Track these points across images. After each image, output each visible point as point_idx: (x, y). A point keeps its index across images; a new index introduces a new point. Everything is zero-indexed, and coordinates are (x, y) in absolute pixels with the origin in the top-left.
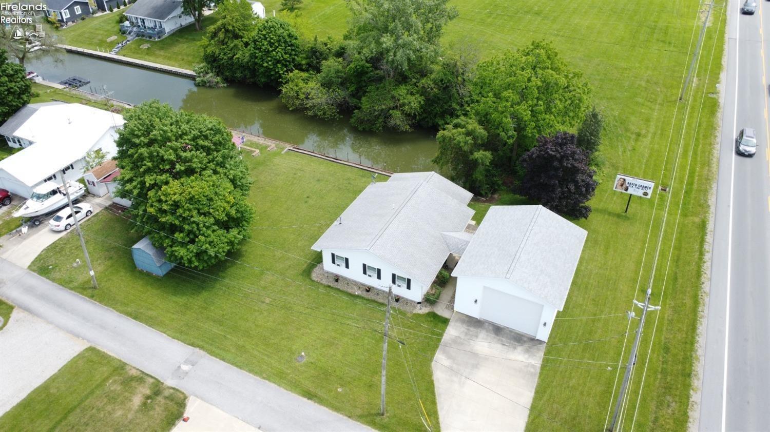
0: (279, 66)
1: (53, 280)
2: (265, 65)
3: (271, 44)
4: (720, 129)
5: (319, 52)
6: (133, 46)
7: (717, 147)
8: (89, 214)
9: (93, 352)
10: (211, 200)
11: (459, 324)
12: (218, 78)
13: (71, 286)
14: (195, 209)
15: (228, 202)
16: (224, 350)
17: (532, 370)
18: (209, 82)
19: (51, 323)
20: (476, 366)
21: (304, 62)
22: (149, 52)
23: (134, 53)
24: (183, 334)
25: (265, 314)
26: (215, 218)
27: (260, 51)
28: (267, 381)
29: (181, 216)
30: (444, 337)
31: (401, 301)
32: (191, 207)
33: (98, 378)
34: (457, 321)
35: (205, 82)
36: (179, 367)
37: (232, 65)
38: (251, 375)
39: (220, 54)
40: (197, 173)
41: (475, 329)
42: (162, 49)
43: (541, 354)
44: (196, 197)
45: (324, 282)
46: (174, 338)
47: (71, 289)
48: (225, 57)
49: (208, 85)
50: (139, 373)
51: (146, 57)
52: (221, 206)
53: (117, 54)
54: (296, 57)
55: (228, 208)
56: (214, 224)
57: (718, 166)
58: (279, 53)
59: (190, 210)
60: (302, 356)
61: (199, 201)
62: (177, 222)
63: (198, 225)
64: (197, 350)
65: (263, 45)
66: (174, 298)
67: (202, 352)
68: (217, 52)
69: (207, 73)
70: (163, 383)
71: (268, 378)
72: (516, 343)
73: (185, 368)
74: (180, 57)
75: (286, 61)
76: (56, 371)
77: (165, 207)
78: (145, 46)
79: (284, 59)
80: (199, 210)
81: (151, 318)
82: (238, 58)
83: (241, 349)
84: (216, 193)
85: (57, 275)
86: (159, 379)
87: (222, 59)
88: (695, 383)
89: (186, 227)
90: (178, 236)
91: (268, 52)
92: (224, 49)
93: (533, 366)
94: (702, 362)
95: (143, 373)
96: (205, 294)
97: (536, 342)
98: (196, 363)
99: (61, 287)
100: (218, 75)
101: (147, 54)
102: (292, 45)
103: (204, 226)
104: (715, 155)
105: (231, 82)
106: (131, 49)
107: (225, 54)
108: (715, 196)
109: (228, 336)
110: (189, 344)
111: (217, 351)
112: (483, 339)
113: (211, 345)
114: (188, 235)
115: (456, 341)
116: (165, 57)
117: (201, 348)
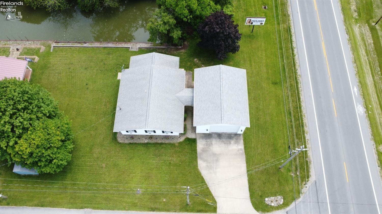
16: (99, 203)
17: (241, 152)
25: (107, 174)
30: (198, 150)
31: (169, 138)
34: (200, 139)
38: (120, 211)
41: (209, 140)
43: (242, 141)
45: (126, 142)
67: (89, 210)
72: (230, 140)
83: (107, 199)
88: (306, 129)
93: (241, 149)
97: (238, 136)
108: (290, 7)
109: (96, 195)
110: (80, 209)
112: (215, 144)
113: (91, 204)
117: (87, 207)
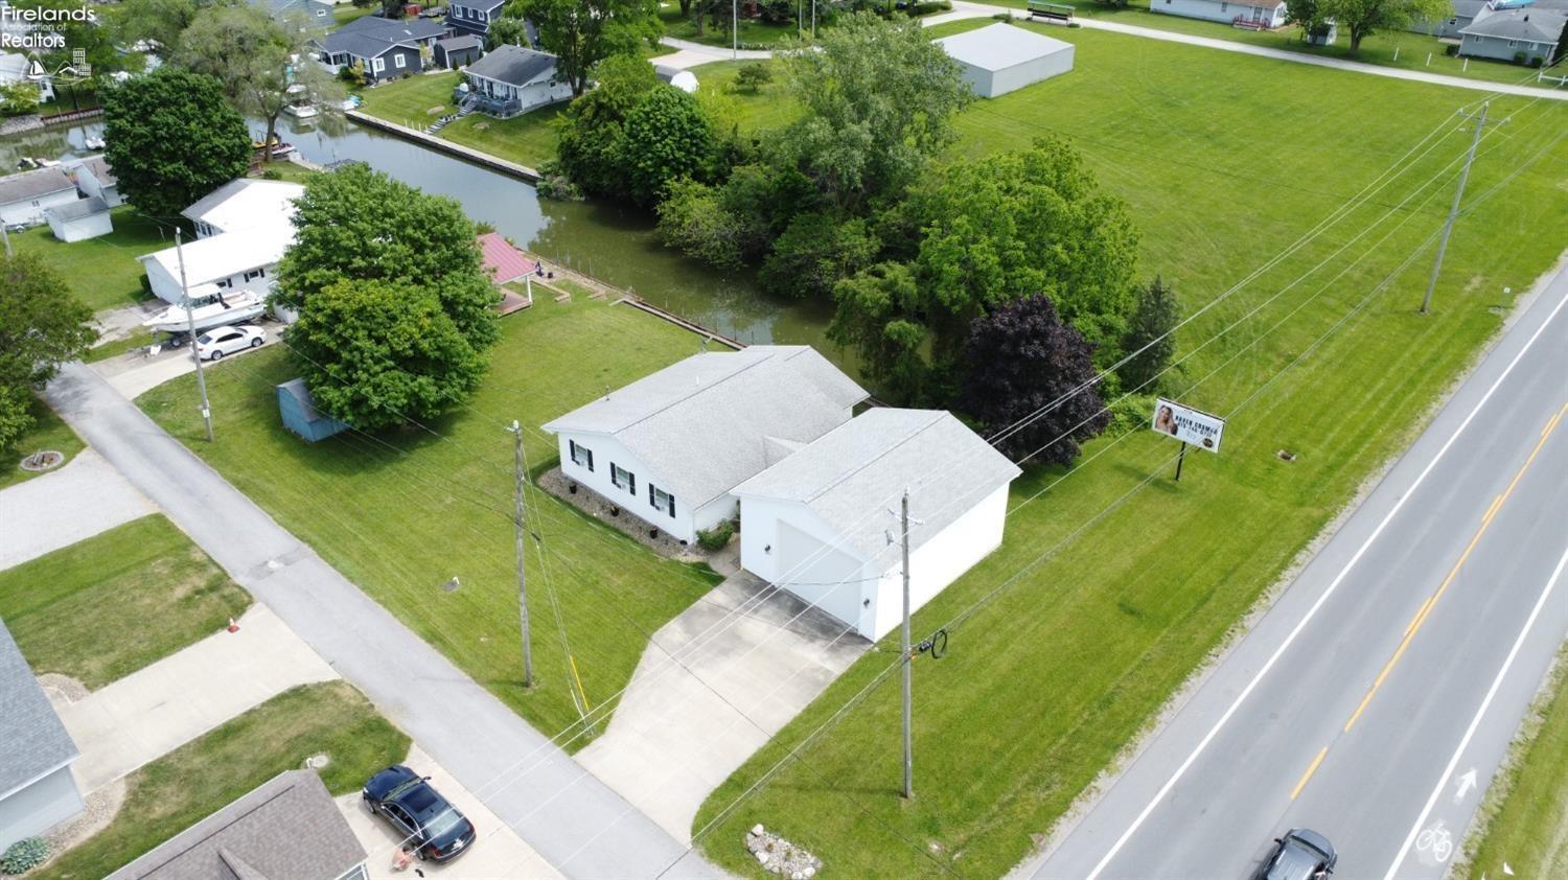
0: (665, 169)
1: (158, 421)
2: (641, 165)
3: (656, 130)
4: (1474, 369)
5: (736, 152)
6: (463, 124)
7: (1445, 398)
8: (256, 343)
9: (159, 518)
10: (394, 319)
11: (737, 589)
12: (572, 185)
13: (178, 432)
14: (364, 328)
15: (421, 328)
16: (344, 553)
17: (822, 677)
18: (556, 190)
19: (123, 474)
20: (725, 652)
21: (709, 168)
22: (484, 136)
23: (462, 135)
24: (296, 522)
25: (435, 517)
26: (392, 348)
27: (638, 141)
28: (380, 606)
29: (340, 335)
31: (660, 537)
32: (358, 323)
33: (146, 553)
34: (736, 583)
35: (550, 190)
36: (266, 563)
37: (598, 164)
38: (363, 593)
39: (581, 143)
40: (385, 275)
42: (506, 132)
43: (853, 659)
44: (369, 309)
45: (554, 490)
46: (280, 524)
47: (177, 437)
48: (589, 151)
49: (554, 194)
50: (205, 558)
51: (477, 143)
52: (405, 331)
53: (434, 133)
54: (698, 159)
55: (417, 336)
56: (390, 358)
57: (1423, 430)
58: (667, 147)
59: (355, 329)
60: (454, 584)
61: (374, 317)
62: (332, 345)
63: (362, 353)
64: (305, 546)
65: (643, 130)
66: (313, 473)
67: (310, 550)
68: (578, 139)
69: (557, 175)
70: (229, 578)
71: (385, 604)
72: (818, 634)
73: (273, 565)
74: (529, 148)
75: (680, 163)
76: (96, 533)
77: (320, 318)
78: (482, 126)
79: (675, 159)
80: (370, 331)
81: (264, 492)
82: (607, 153)
83: (368, 556)
84: (406, 311)
85: (167, 416)
86: (229, 571)
87: (584, 152)
88: (1121, 760)
89: (345, 355)
90: (332, 368)
91: (650, 143)
92: (590, 136)
93: (827, 673)
94: (1156, 732)
95: (210, 558)
96: (361, 475)
97: (856, 640)
98: (294, 562)
99: (163, 432)
100: (573, 181)
101: (480, 138)
102: (693, 137)
103: (372, 357)
104: (1431, 412)
105: (592, 193)
106: (457, 129)
107: (589, 145)
108: (1380, 479)
109: (361, 537)
110: (297, 536)
111: (334, 553)
112: (765, 616)
113: (329, 543)
114: (346, 369)
115: (716, 611)
116: (505, 146)
117: (313, 545)
